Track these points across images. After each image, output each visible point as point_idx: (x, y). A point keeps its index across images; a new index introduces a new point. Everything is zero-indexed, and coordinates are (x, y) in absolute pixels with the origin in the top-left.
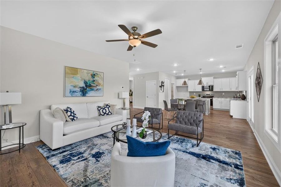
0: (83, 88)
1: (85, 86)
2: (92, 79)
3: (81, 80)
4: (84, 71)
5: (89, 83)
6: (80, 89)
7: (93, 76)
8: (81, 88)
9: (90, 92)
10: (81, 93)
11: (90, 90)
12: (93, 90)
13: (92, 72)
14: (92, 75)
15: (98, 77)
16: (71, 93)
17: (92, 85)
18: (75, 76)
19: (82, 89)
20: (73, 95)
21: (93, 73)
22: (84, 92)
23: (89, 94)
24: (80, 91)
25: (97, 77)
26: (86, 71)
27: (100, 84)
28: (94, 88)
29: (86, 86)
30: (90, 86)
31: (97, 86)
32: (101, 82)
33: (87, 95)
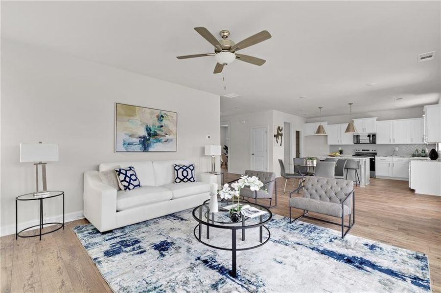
0: (144, 137)
1: (147, 135)
2: (158, 124)
3: (142, 125)
4: (145, 110)
5: (153, 130)
6: (139, 139)
7: (161, 118)
8: (140, 137)
9: (155, 144)
10: (141, 146)
11: (155, 141)
12: (159, 141)
13: (158, 113)
14: (158, 117)
15: (169, 120)
16: (126, 146)
17: (158, 132)
18: (131, 118)
19: (143, 139)
20: (129, 150)
21: (160, 113)
22: (145, 144)
23: (153, 148)
24: (139, 143)
25: (166, 120)
26: (148, 111)
27: (171, 131)
28: (162, 138)
29: (149, 135)
30: (155, 135)
31: (167, 134)
32: (172, 128)
33: (150, 149)
